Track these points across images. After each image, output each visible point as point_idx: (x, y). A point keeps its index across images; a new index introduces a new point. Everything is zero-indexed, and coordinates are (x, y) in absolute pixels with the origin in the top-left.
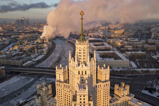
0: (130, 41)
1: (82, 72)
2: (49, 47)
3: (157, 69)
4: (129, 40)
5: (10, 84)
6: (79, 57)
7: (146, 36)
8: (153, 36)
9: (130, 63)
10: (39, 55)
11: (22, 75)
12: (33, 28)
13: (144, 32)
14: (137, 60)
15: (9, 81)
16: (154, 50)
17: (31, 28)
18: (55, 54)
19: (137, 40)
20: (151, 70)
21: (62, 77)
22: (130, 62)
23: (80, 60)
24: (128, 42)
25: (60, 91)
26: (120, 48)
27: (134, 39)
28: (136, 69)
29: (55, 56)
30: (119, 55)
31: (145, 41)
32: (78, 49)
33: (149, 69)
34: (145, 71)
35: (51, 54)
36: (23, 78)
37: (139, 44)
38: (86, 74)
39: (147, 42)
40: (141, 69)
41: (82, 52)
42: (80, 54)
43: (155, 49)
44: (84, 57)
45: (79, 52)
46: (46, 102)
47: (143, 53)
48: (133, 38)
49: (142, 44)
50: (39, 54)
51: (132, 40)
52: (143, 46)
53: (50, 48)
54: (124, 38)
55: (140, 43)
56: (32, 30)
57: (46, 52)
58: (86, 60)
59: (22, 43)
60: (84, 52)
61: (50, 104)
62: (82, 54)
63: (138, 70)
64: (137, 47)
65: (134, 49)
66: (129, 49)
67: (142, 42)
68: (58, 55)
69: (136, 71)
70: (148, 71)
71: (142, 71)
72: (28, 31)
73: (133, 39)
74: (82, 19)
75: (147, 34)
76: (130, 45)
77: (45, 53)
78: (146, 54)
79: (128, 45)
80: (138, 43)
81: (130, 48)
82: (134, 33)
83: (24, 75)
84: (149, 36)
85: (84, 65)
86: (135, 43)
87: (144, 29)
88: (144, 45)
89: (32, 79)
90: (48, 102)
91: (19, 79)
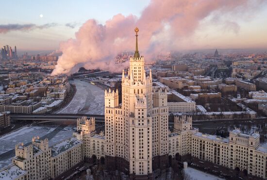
0: (197, 80)
1: (138, 90)
2: (67, 90)
3: (233, 113)
4: (196, 78)
5: (21, 135)
6: (134, 76)
7: (223, 73)
8: (234, 73)
9: (196, 107)
10: (53, 101)
11: (34, 125)
12: (28, 63)
13: (220, 68)
14: (208, 104)
15: (18, 131)
16: (234, 91)
17: (25, 64)
18: (78, 99)
19: (208, 78)
20: (226, 113)
21: (112, 102)
22: (198, 106)
23: (135, 79)
24: (194, 81)
25: (111, 119)
26: (182, 89)
27: (204, 78)
28: (205, 113)
29: (78, 102)
30: (180, 97)
31: (221, 80)
32: (133, 67)
33: (223, 112)
34: (218, 115)
35: (71, 99)
36: (37, 128)
37: (212, 84)
38: (142, 93)
39: (224, 82)
40: (212, 113)
41: (137, 69)
42: (135, 73)
43: (236, 89)
44: (139, 73)
45: (134, 70)
46: (90, 139)
47: (216, 94)
48: (202, 75)
49: (217, 83)
50: (53, 99)
51: (200, 79)
52: (218, 87)
53: (69, 91)
54: (188, 76)
55: (213, 82)
56: (27, 67)
57: (63, 95)
58: (141, 79)
59: (18, 84)
60: (140, 69)
61: (94, 141)
62: (137, 73)
63: (207, 114)
64: (208, 88)
65: (204, 90)
66: (196, 90)
67: (216, 81)
68: (83, 101)
69: (204, 115)
70: (221, 115)
71: (214, 115)
72: (20, 68)
73: (202, 78)
74: (137, 36)
75: (226, 71)
76: (198, 85)
77: (63, 98)
78: (220, 96)
79: (194, 84)
80: (210, 82)
81: (197, 88)
82: (204, 70)
83: (38, 125)
84: (228, 73)
85: (140, 83)
86: (205, 82)
87: (220, 63)
88: (219, 85)
89: (52, 130)
90: (92, 139)
91: (32, 129)
